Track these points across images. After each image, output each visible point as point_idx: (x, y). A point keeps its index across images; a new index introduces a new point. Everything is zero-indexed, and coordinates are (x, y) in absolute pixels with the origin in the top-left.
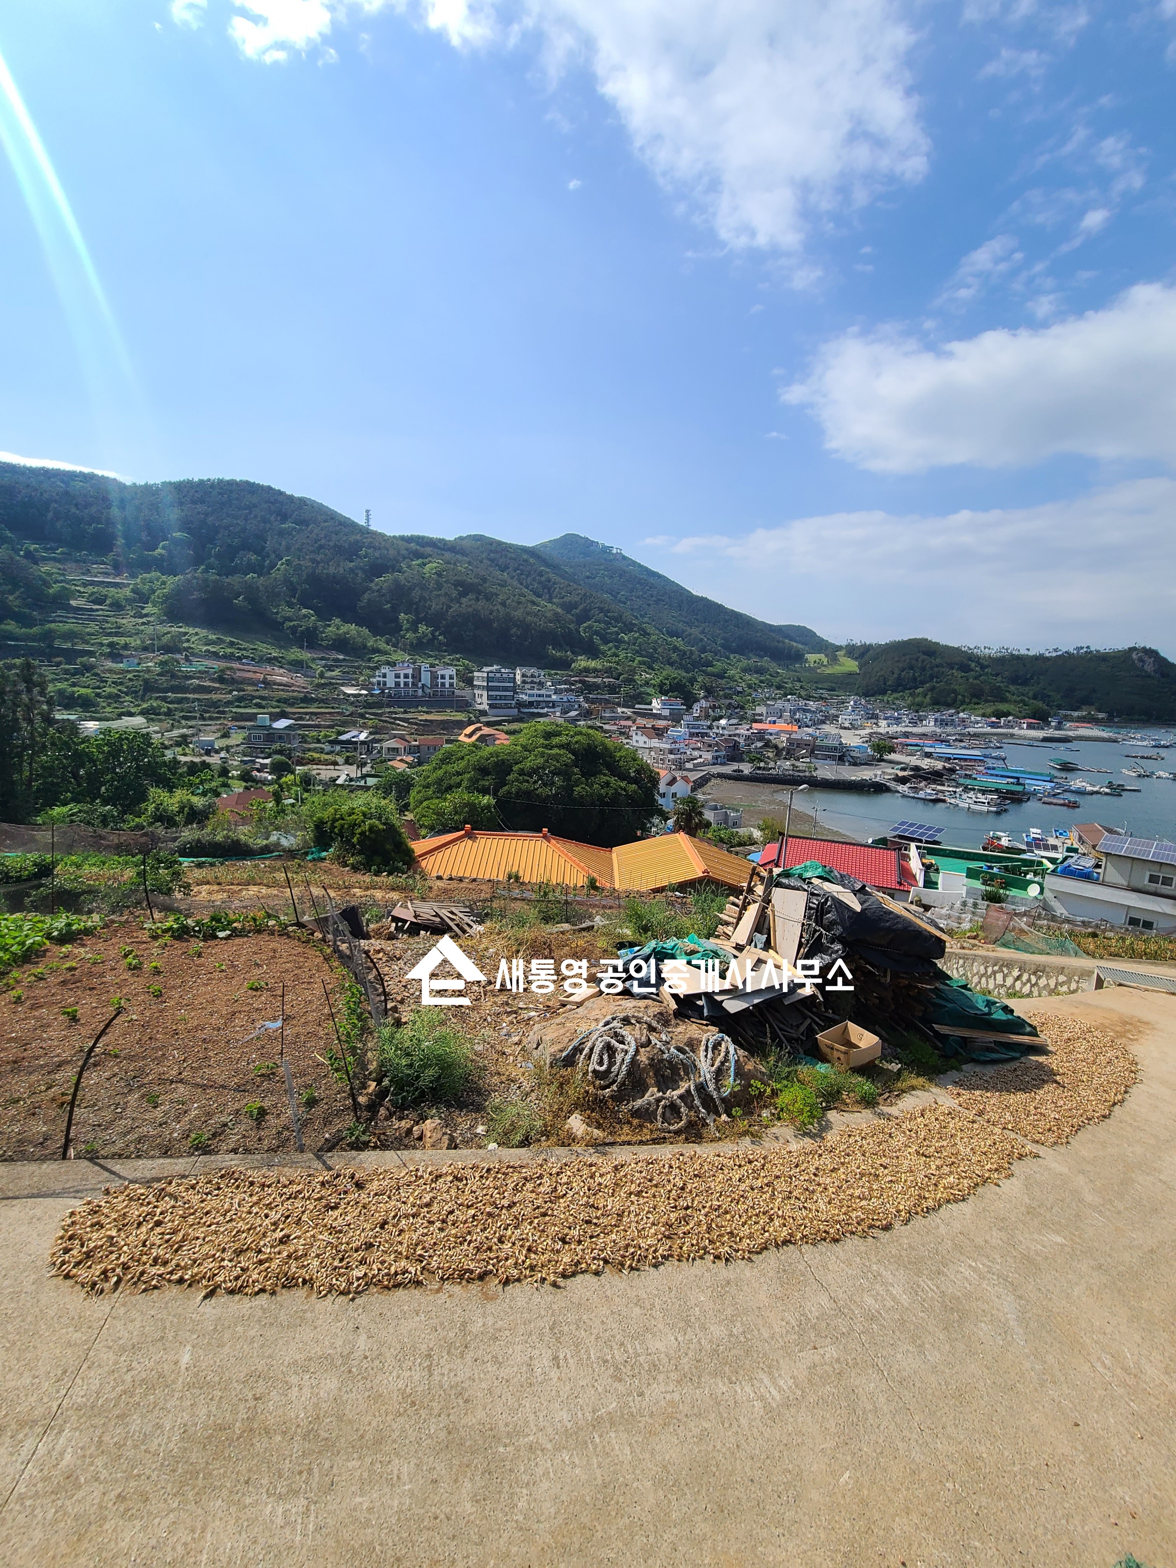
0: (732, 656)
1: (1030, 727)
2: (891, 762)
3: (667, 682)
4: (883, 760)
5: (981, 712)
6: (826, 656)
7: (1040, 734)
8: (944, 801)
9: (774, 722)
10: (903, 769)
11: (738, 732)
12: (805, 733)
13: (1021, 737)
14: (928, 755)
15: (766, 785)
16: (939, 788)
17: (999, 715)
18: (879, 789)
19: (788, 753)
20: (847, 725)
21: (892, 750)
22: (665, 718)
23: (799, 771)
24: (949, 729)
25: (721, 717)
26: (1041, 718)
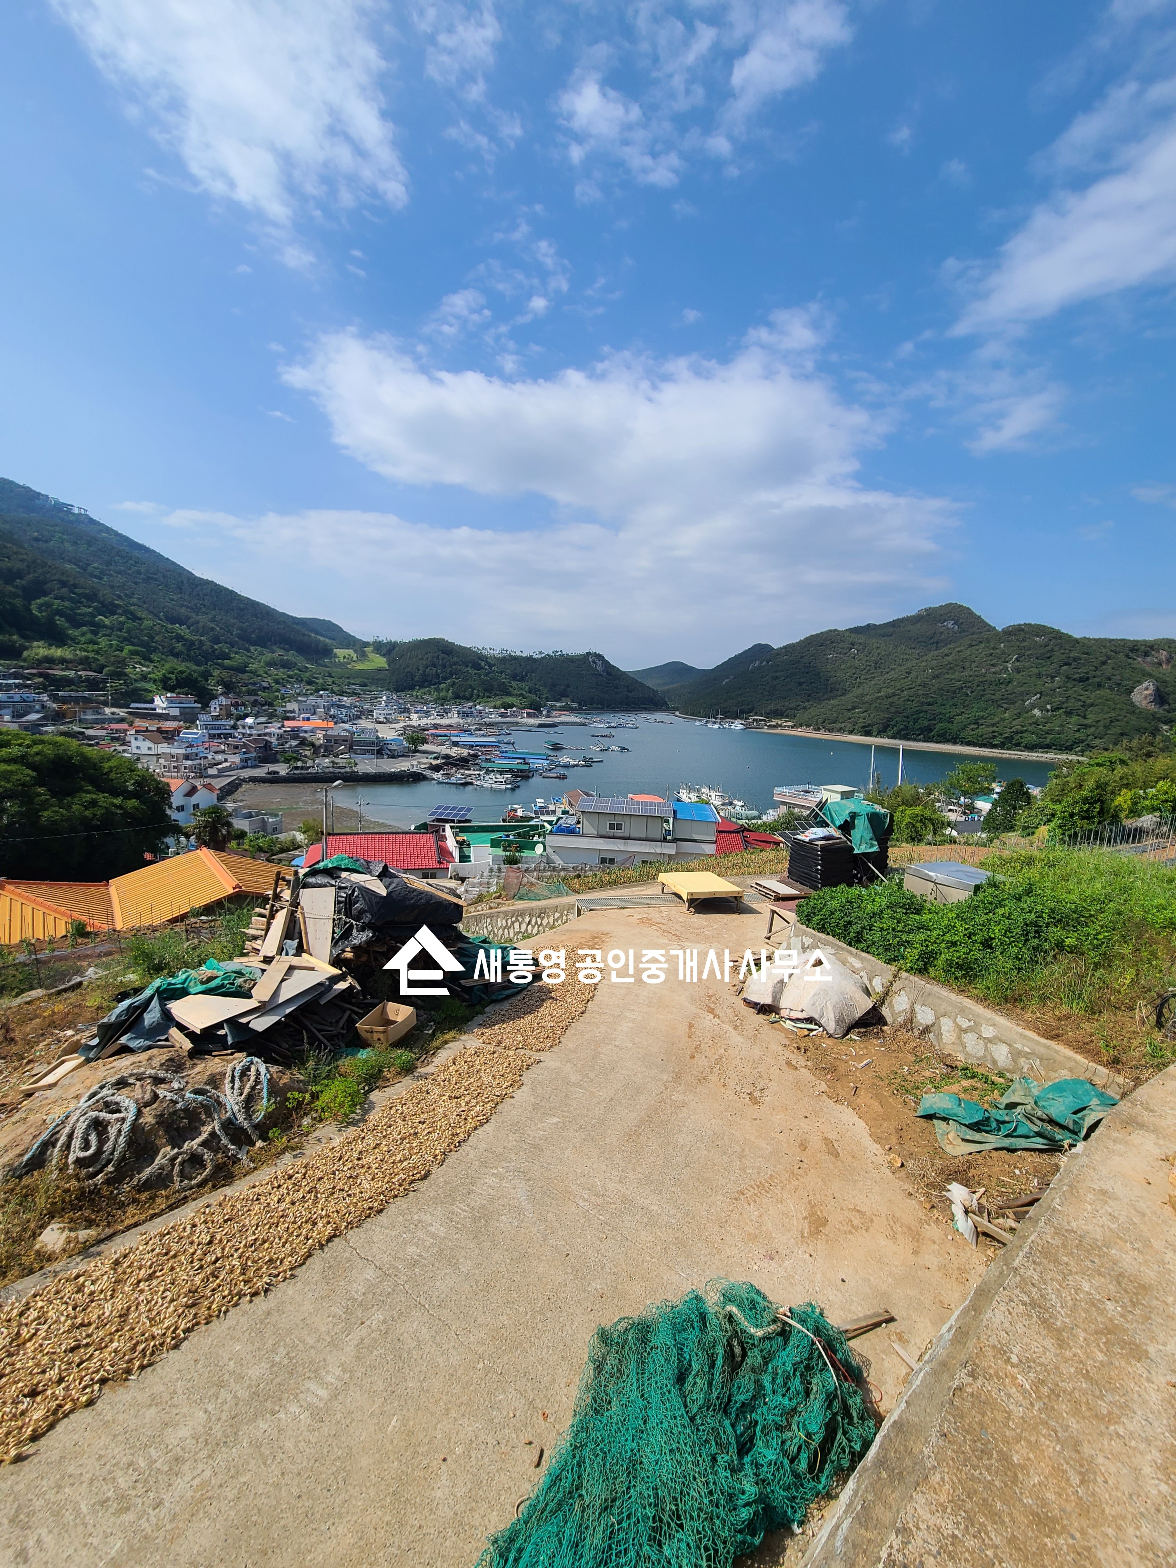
0: (252, 648)
1: (529, 716)
2: (425, 752)
3: (173, 676)
4: (418, 751)
5: (492, 704)
6: (355, 651)
7: (535, 721)
8: (471, 784)
9: (308, 719)
10: (436, 758)
11: (268, 731)
12: (342, 729)
13: (523, 725)
14: (455, 744)
15: (306, 785)
16: (467, 772)
17: (507, 706)
18: (416, 778)
19: (326, 751)
20: (382, 719)
21: (424, 741)
22: (174, 718)
23: (339, 768)
24: (470, 720)
25: (246, 716)
26: (536, 708)
